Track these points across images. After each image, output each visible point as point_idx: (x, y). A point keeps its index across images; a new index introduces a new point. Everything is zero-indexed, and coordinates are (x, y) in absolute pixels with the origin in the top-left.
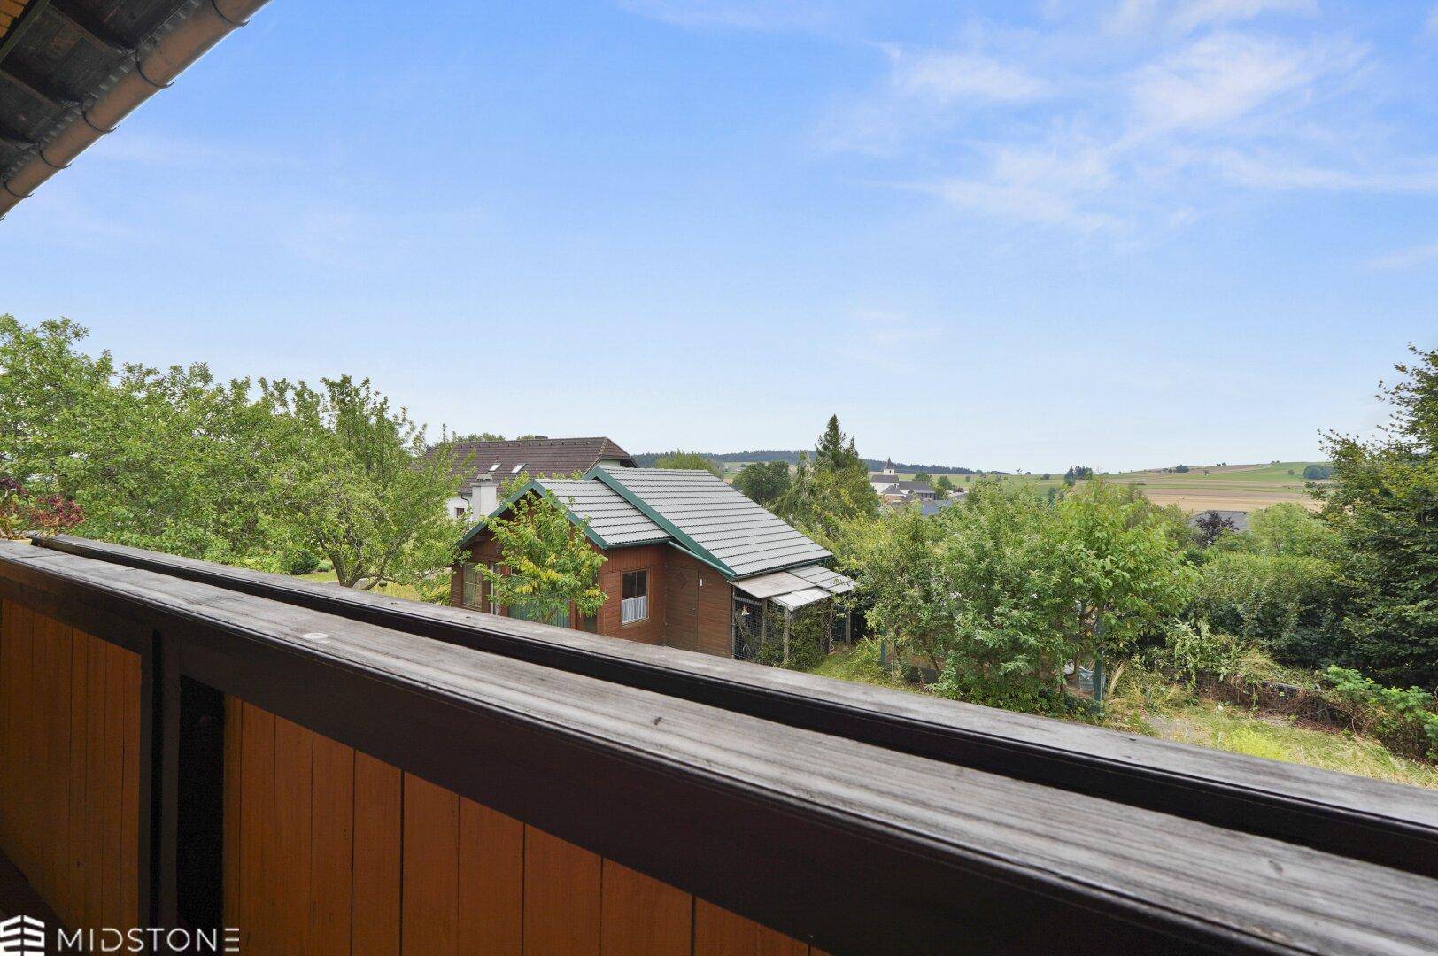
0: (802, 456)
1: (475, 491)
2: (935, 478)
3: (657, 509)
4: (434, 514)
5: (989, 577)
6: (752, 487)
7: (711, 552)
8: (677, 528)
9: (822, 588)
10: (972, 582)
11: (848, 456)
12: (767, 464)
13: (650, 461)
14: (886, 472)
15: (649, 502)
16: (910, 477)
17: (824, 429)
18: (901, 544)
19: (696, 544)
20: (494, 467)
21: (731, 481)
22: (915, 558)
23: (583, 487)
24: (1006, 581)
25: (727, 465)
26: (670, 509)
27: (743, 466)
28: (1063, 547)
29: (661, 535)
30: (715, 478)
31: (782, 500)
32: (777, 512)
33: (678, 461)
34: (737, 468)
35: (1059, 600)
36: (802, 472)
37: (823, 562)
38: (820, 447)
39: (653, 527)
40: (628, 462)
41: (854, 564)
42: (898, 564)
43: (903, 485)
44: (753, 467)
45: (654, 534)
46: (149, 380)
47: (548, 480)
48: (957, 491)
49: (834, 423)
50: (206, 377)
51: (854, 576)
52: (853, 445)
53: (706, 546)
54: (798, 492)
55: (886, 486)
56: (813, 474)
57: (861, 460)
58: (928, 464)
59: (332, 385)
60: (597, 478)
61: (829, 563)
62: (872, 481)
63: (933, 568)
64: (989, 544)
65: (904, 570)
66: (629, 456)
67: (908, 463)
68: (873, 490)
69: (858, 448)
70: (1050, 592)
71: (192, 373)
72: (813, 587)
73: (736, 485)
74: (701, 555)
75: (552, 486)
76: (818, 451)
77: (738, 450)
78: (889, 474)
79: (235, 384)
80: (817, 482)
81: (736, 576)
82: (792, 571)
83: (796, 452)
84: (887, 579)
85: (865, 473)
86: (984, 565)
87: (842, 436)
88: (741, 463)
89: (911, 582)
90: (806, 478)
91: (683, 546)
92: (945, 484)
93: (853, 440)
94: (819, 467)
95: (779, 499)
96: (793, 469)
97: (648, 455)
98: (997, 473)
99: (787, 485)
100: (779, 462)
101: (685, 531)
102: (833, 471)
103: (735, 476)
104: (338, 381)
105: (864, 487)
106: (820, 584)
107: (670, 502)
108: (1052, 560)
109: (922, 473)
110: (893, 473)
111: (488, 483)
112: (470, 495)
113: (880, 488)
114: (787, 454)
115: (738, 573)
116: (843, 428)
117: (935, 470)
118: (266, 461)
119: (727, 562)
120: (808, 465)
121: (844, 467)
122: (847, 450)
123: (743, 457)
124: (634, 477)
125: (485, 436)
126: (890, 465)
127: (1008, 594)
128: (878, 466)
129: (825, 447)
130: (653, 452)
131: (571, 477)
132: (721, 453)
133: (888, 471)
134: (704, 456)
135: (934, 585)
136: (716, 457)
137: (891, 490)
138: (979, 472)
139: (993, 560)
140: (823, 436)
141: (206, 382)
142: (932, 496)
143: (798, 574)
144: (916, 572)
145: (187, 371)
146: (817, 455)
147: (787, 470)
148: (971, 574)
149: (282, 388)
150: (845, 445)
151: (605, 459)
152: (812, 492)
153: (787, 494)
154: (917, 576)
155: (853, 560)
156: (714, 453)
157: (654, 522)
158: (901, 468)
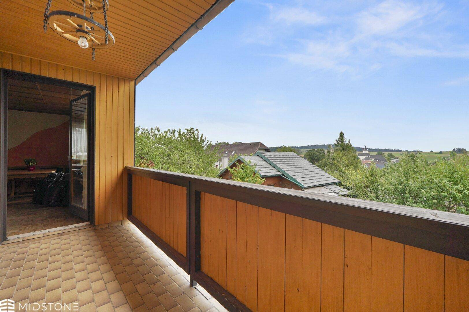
0: (329, 146)
1: (222, 160)
2: (386, 154)
3: (277, 165)
4: (212, 166)
5: (403, 191)
6: (311, 157)
7: (296, 179)
8: (284, 171)
9: (336, 193)
10: (396, 192)
11: (347, 146)
12: (316, 149)
13: (275, 149)
14: (364, 152)
15: (274, 163)
16: (375, 153)
17: (338, 137)
18: (366, 177)
19: (290, 176)
20: (227, 152)
21: (303, 156)
22: (372, 183)
23: (254, 158)
24: (411, 193)
25: (301, 150)
26: (282, 165)
27: (307, 150)
28: (437, 180)
29: (279, 173)
30: (297, 155)
31: (322, 162)
32: (320, 166)
33: (283, 149)
34: (305, 151)
35: (435, 201)
36: (329, 152)
37: (336, 184)
38: (336, 143)
39: (276, 171)
40: (267, 150)
41: (348, 185)
42: (365, 184)
43: (372, 157)
44: (311, 151)
45: (277, 173)
46: (147, 132)
47: (243, 156)
48: (396, 159)
49: (341, 134)
50: (159, 131)
51: (348, 189)
52: (349, 142)
53: (293, 177)
54: (328, 159)
55: (365, 157)
56: (333, 153)
57: (353, 147)
58: (383, 148)
59: (187, 130)
60: (258, 155)
61: (339, 184)
62: (359, 155)
63: (380, 187)
64: (404, 179)
65: (368, 187)
66: (268, 148)
67: (374, 148)
68: (359, 158)
69: (351, 143)
70: (431, 198)
71: (155, 129)
72: (332, 192)
73: (305, 157)
74: (293, 180)
75: (245, 158)
76: (335, 144)
77: (305, 145)
78: (366, 152)
79: (165, 132)
80: (335, 156)
81: (304, 187)
82: (324, 186)
83: (328, 145)
84: (361, 190)
85: (355, 152)
86: (400, 187)
87: (345, 139)
88: (307, 149)
89: (371, 192)
90: (331, 154)
91: (287, 177)
92: (391, 156)
93: (349, 140)
94: (336, 150)
95: (321, 162)
96: (326, 151)
97: (274, 147)
98: (415, 151)
99: (323, 157)
100: (321, 148)
101: (287, 172)
102: (341, 151)
103: (304, 154)
104: (189, 129)
105: (355, 157)
106: (335, 191)
107: (281, 163)
108: (432, 185)
109: (380, 152)
110: (367, 152)
111: (226, 157)
112: (221, 161)
113: (362, 158)
114: (324, 146)
115: (305, 186)
116: (345, 136)
117: (386, 150)
118: (172, 152)
119: (301, 183)
120: (332, 150)
121: (346, 150)
122: (347, 144)
123: (308, 147)
124: (269, 155)
125: (223, 143)
126: (366, 149)
127: (411, 198)
128: (361, 149)
129: (338, 143)
130: (276, 146)
131: (249, 155)
132: (299, 146)
133: (365, 151)
134: (293, 147)
135: (380, 193)
136: (298, 147)
137: (366, 158)
138: (407, 151)
139: (405, 184)
140: (337, 139)
141: (159, 132)
142: (385, 161)
143: (326, 187)
144: (373, 188)
145: (154, 129)
146: (335, 146)
147: (324, 152)
148: (396, 190)
149: (174, 131)
150: (346, 142)
151: (260, 149)
152: (333, 159)
153: (324, 160)
154: (373, 189)
155: (348, 183)
156: (297, 146)
157: (276, 169)
158: (371, 150)
